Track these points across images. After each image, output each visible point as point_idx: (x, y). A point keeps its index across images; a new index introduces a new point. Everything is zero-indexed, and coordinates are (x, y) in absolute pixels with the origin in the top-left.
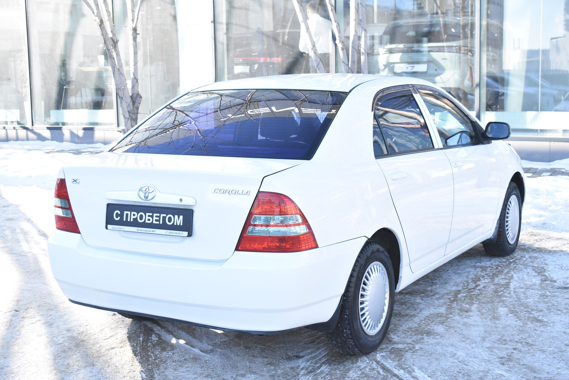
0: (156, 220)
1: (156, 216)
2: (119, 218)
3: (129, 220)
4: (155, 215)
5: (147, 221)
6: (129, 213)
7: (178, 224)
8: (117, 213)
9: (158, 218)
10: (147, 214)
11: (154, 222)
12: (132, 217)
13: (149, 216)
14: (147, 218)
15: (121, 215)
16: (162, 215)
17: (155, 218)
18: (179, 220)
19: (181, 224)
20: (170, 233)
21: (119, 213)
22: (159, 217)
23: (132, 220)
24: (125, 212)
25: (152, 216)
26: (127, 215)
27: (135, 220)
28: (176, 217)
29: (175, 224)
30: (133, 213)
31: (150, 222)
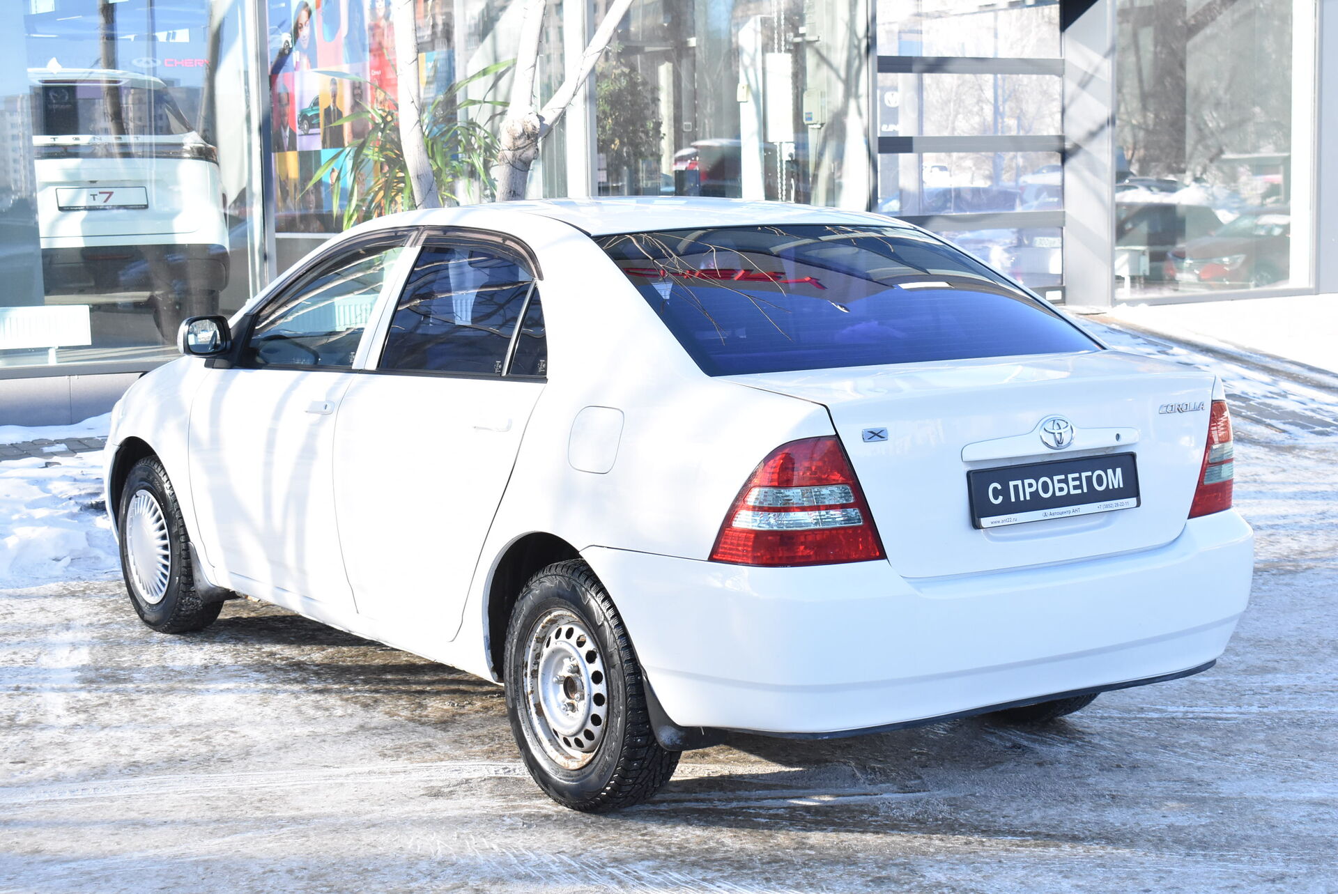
0: (1075, 487)
1: (1074, 479)
2: (1001, 498)
3: (1022, 499)
4: (1070, 476)
5: (1058, 494)
6: (1019, 483)
7: (1116, 487)
8: (995, 489)
9: (1077, 483)
10: (1056, 478)
11: (1073, 492)
12: (1028, 490)
13: (1059, 481)
14: (1057, 486)
15: (1005, 492)
16: (1084, 475)
17: (1072, 484)
18: (1115, 478)
19: (1121, 486)
20: (1107, 506)
21: (999, 487)
22: (1079, 479)
23: (1028, 498)
24: (1012, 484)
25: (1066, 481)
26: (1016, 487)
27: (1035, 495)
28: (1110, 471)
29: (1111, 487)
30: (1027, 482)
31: (1064, 493)
